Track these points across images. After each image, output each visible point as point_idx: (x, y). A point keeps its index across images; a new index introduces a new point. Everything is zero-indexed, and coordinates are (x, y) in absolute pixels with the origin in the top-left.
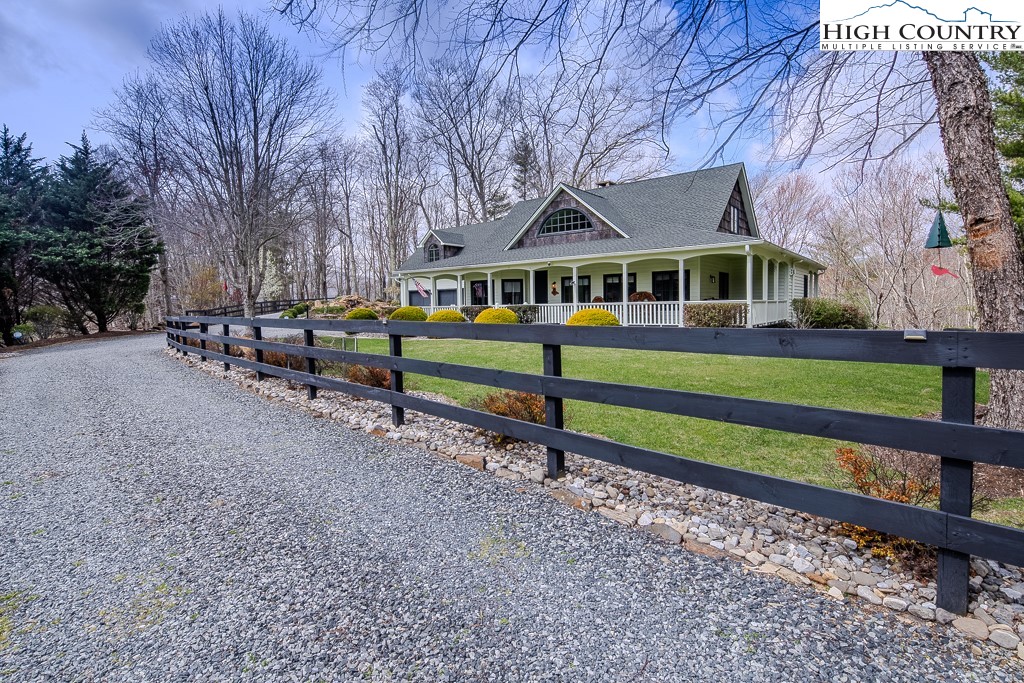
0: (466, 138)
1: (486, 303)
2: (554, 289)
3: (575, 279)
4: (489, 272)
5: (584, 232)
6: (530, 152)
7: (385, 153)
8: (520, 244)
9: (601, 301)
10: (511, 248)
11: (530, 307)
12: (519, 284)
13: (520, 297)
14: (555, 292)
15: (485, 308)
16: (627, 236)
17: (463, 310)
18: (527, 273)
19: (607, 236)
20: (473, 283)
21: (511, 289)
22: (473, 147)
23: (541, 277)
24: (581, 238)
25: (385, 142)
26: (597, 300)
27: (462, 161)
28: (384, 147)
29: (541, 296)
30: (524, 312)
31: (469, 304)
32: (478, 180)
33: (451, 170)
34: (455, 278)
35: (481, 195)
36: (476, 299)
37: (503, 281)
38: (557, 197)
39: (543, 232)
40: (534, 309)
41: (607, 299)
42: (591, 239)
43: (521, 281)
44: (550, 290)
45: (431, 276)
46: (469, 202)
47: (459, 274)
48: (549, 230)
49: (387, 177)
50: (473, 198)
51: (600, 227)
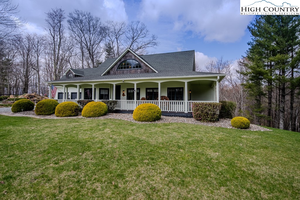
0: (88, 39)
1: (91, 98)
2: (124, 93)
3: (135, 89)
4: (93, 84)
5: (138, 69)
6: (111, 49)
7: (54, 40)
8: (108, 73)
9: (145, 100)
10: (104, 75)
11: (113, 102)
12: (107, 90)
13: (107, 96)
14: (124, 95)
15: (90, 101)
16: (157, 72)
17: (79, 102)
18: (112, 86)
19: (148, 72)
20: (85, 90)
21: (103, 93)
22: (90, 43)
23: (118, 88)
24: (136, 72)
25: (54, 36)
26: (143, 99)
27: (86, 47)
28: (54, 38)
29: (118, 97)
30: (111, 104)
31: (82, 98)
32: (91, 55)
33: (81, 50)
34: (76, 86)
35: (93, 60)
36: (86, 96)
37: (100, 89)
38: (126, 54)
39: (119, 69)
40: (115, 103)
41: (147, 99)
42: (141, 72)
43: (108, 89)
44: (122, 94)
45: (64, 85)
46: (88, 63)
47: (78, 85)
48: (122, 68)
49: (54, 49)
50: (90, 62)
51: (144, 68)
